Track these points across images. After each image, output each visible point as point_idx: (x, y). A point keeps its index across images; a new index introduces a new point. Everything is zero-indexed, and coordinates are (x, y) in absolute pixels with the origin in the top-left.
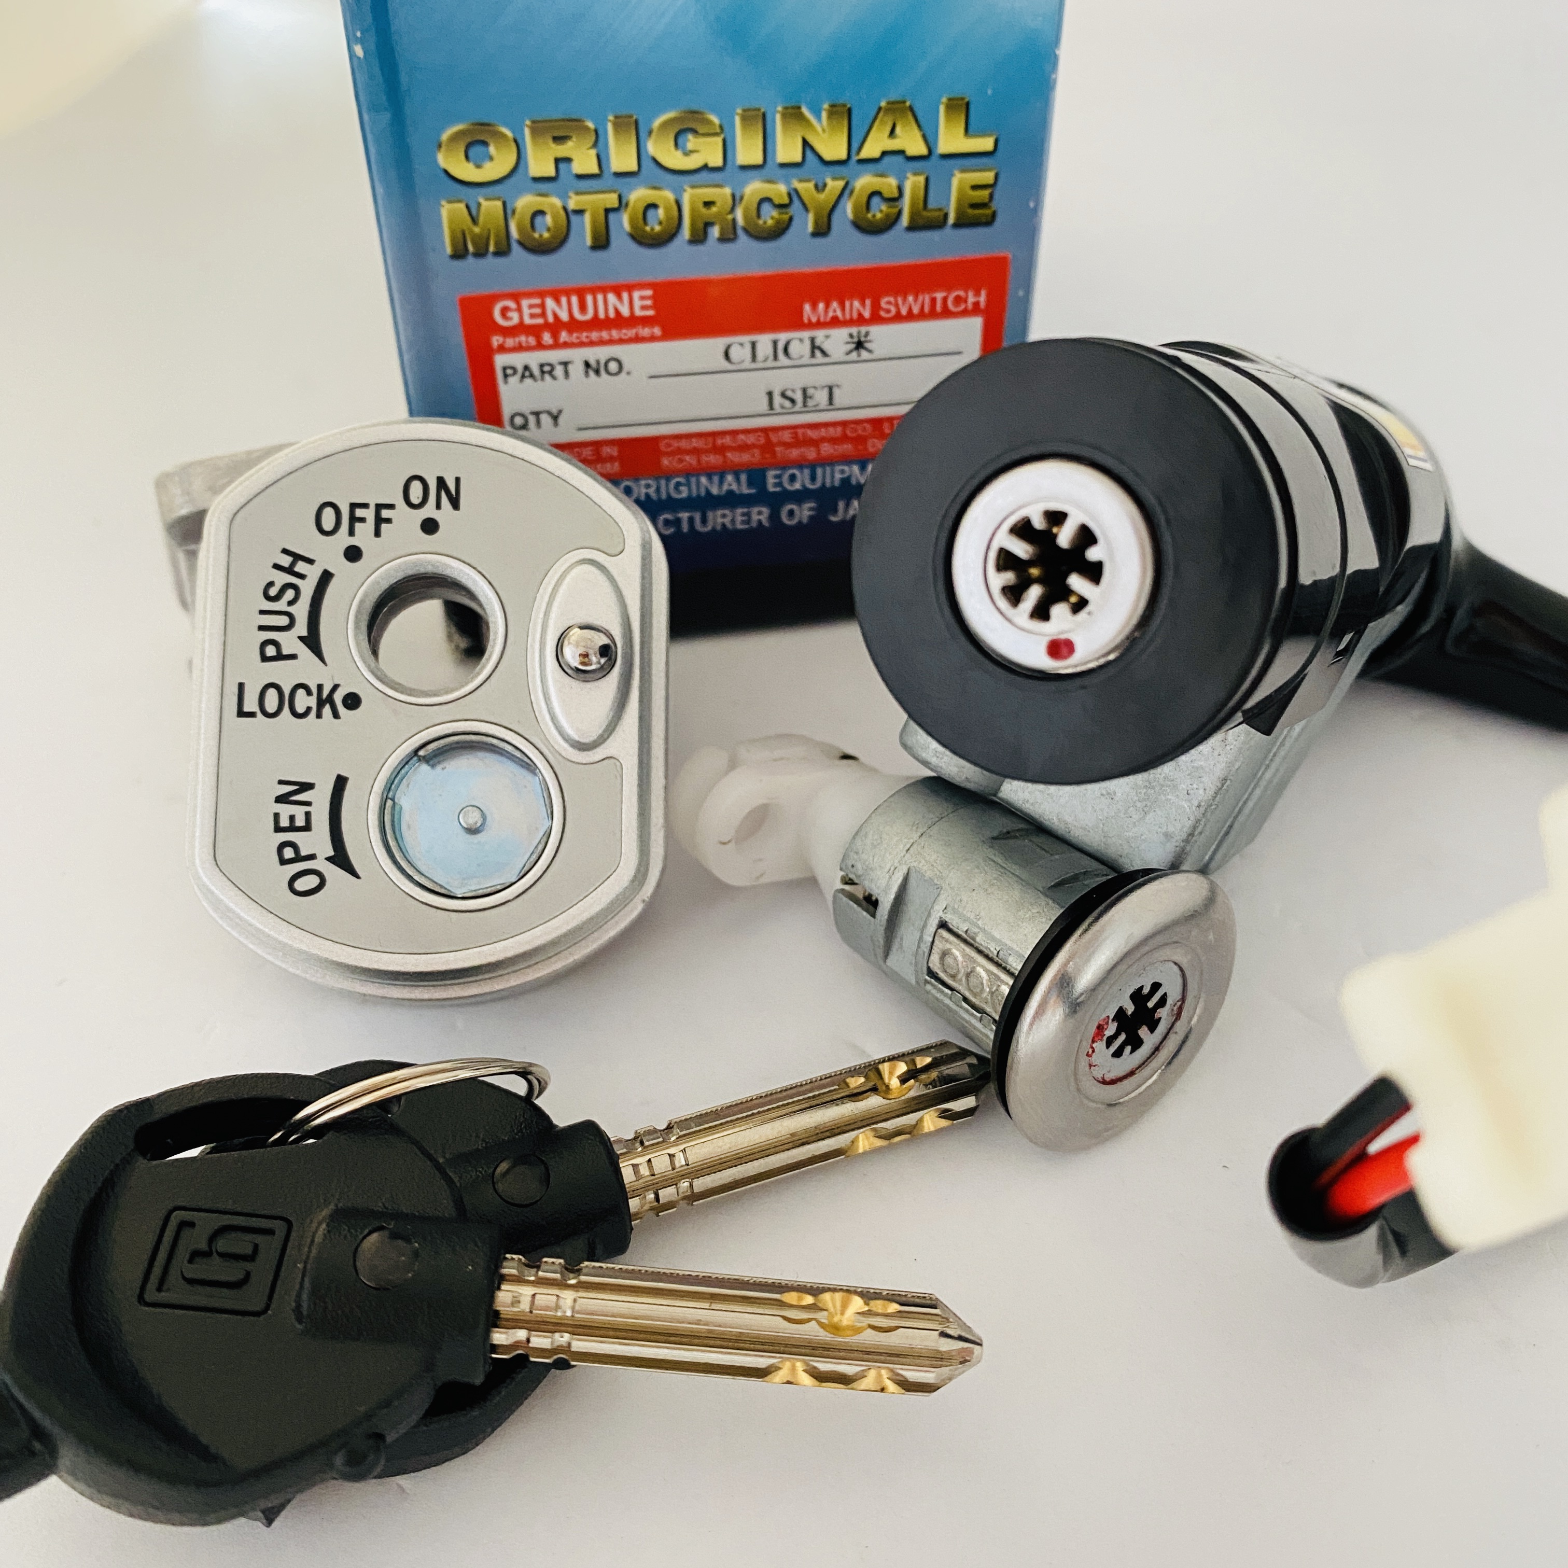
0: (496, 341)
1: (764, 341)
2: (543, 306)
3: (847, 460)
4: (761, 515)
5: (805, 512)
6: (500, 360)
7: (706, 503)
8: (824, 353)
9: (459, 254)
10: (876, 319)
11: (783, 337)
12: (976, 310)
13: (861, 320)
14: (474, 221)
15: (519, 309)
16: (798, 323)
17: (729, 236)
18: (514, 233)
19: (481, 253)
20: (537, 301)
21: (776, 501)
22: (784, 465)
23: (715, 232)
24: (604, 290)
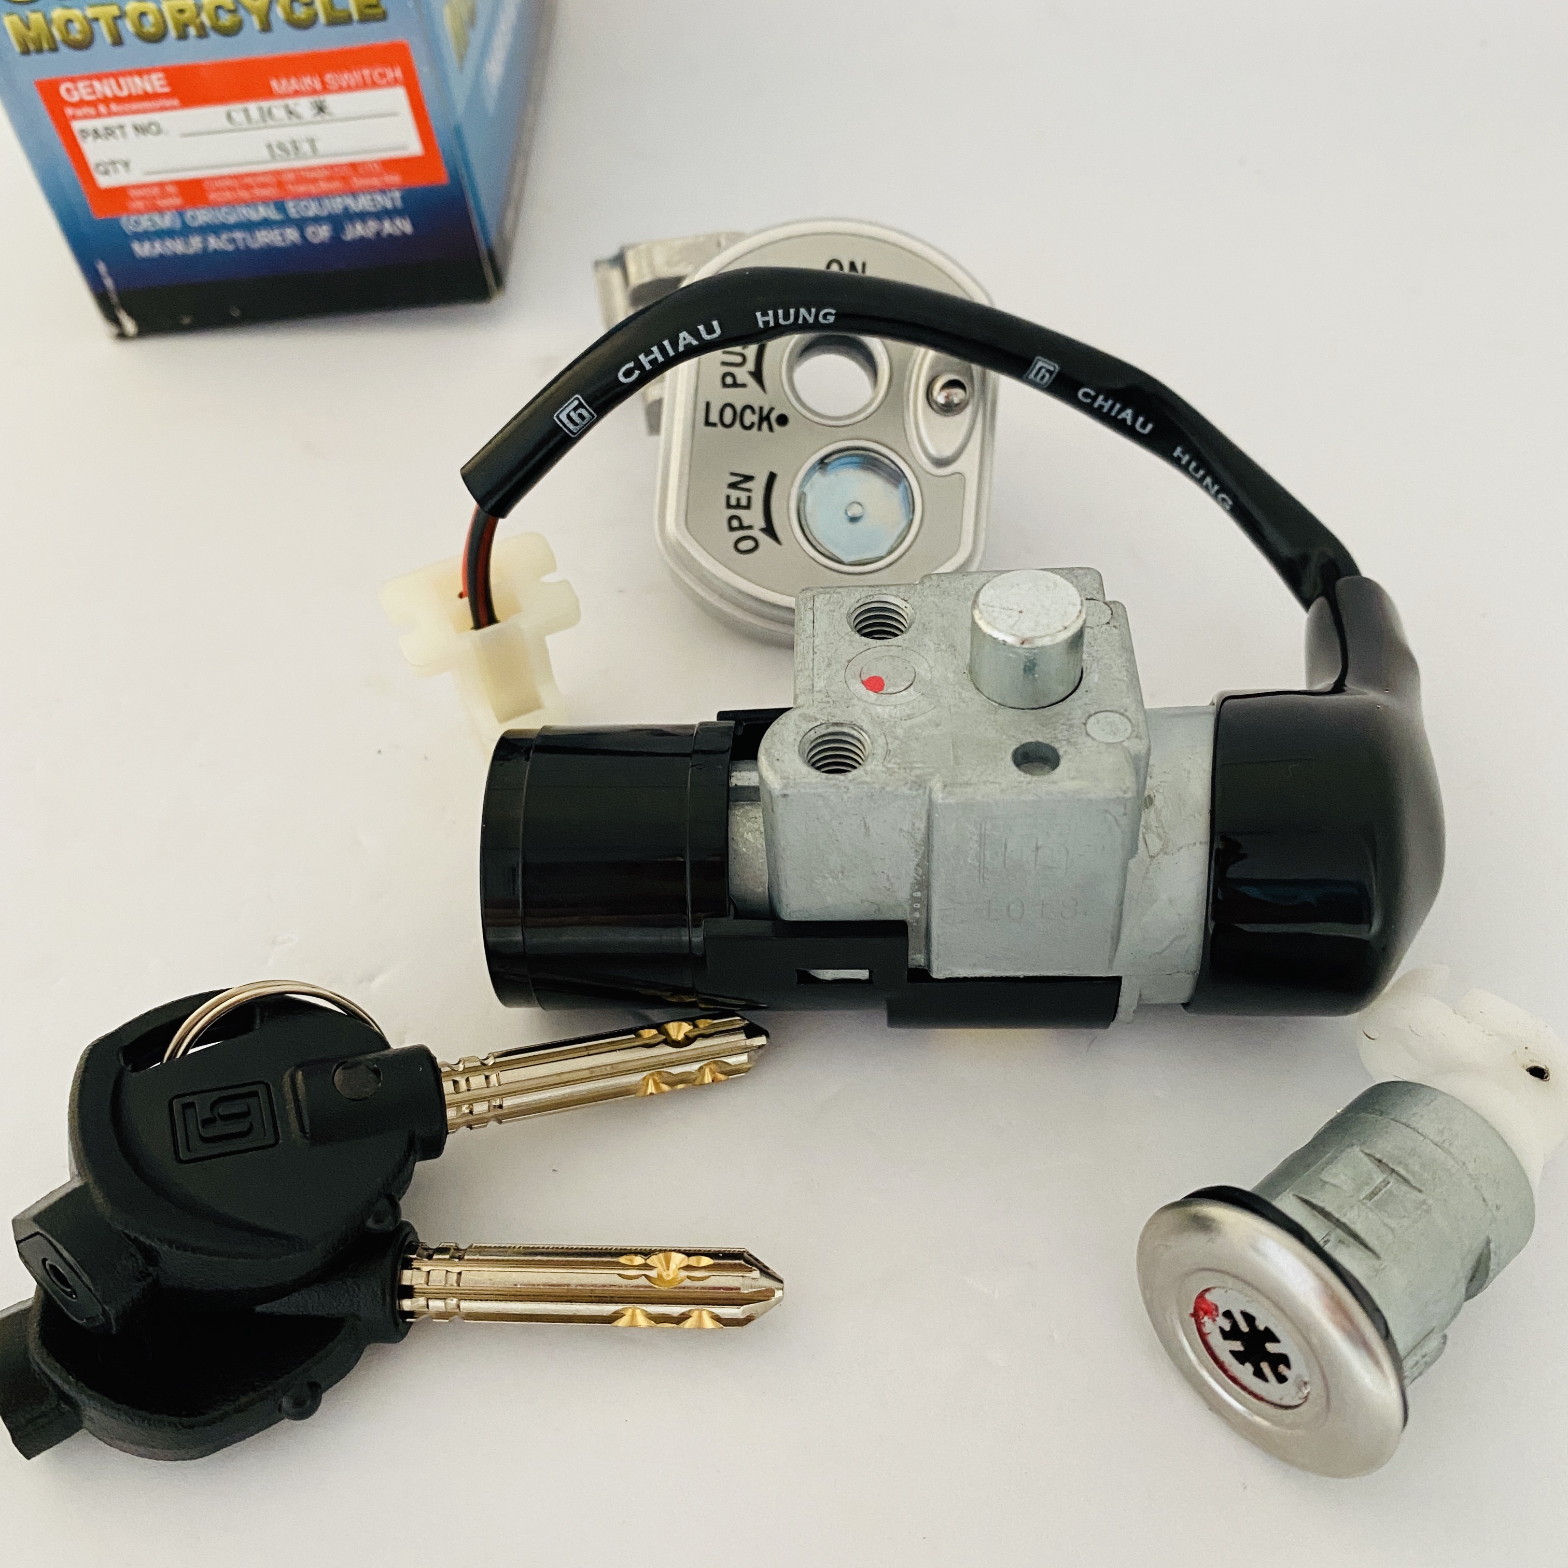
0: (69, 111)
1: (253, 107)
2: (91, 86)
3: (341, 193)
4: (292, 235)
5: (323, 233)
6: (76, 126)
7: (250, 226)
8: (298, 117)
9: (26, 52)
10: (326, 89)
11: (265, 104)
12: (395, 82)
13: (314, 92)
14: (28, 27)
15: (77, 89)
16: (269, 94)
17: (202, 33)
18: (57, 35)
19: (40, 50)
20: (87, 83)
21: (301, 224)
22: (297, 197)
23: (192, 31)
24: (130, 73)
